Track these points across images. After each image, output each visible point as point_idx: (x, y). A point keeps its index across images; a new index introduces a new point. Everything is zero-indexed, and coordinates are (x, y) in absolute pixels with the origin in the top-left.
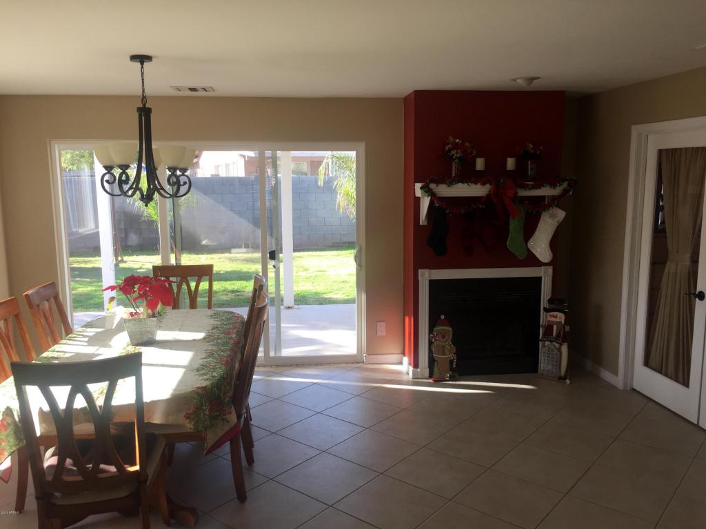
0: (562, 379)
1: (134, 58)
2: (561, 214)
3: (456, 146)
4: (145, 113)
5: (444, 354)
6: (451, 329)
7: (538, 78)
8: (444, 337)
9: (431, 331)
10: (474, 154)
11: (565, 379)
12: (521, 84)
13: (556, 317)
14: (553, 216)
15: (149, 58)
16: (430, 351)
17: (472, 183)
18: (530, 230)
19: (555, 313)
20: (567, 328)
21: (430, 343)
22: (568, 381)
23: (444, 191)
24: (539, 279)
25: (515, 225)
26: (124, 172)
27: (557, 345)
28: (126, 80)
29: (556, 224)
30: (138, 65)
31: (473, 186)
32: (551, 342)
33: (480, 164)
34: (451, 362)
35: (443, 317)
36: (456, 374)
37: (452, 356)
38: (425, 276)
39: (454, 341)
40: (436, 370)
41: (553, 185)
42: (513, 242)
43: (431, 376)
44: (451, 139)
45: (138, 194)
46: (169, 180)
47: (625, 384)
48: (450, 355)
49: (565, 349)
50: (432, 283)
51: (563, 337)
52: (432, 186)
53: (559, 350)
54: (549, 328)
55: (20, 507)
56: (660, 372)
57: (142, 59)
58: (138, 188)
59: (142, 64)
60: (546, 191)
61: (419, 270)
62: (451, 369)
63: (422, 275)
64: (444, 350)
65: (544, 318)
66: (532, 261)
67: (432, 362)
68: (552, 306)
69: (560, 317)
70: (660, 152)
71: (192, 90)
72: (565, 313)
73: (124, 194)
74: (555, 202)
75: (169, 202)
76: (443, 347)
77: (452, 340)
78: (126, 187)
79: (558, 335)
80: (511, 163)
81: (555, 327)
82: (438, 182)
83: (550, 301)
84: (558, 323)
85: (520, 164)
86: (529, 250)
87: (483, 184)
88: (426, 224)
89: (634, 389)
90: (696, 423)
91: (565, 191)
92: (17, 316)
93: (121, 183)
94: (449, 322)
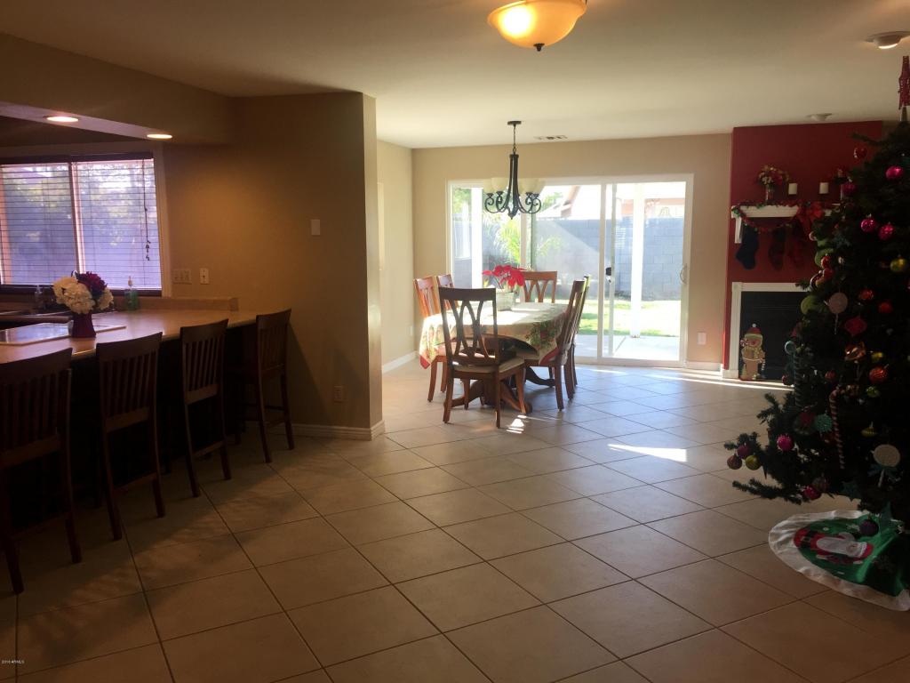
1: (510, 123)
3: (769, 174)
4: (514, 158)
5: (753, 358)
6: (761, 336)
7: (830, 114)
8: (754, 343)
9: (742, 337)
10: (787, 179)
12: (815, 119)
15: (519, 122)
16: (740, 355)
17: (781, 204)
21: (741, 348)
23: (754, 212)
26: (500, 196)
28: (505, 135)
30: (512, 126)
31: (781, 207)
33: (792, 189)
34: (760, 365)
35: (754, 325)
37: (761, 360)
38: (739, 288)
40: (744, 371)
43: (739, 377)
44: (766, 168)
45: (507, 211)
46: (526, 202)
48: (759, 358)
50: (745, 295)
52: (743, 208)
55: (430, 398)
57: (515, 123)
58: (507, 207)
59: (515, 126)
61: (733, 283)
62: (759, 371)
63: (736, 287)
64: (753, 355)
67: (741, 363)
71: (549, 138)
73: (499, 210)
75: (529, 216)
76: (753, 352)
77: (762, 346)
78: (500, 206)
80: (823, 188)
82: (748, 204)
85: (833, 189)
87: (792, 206)
88: (740, 242)
92: (432, 288)
93: (498, 203)
94: (761, 329)
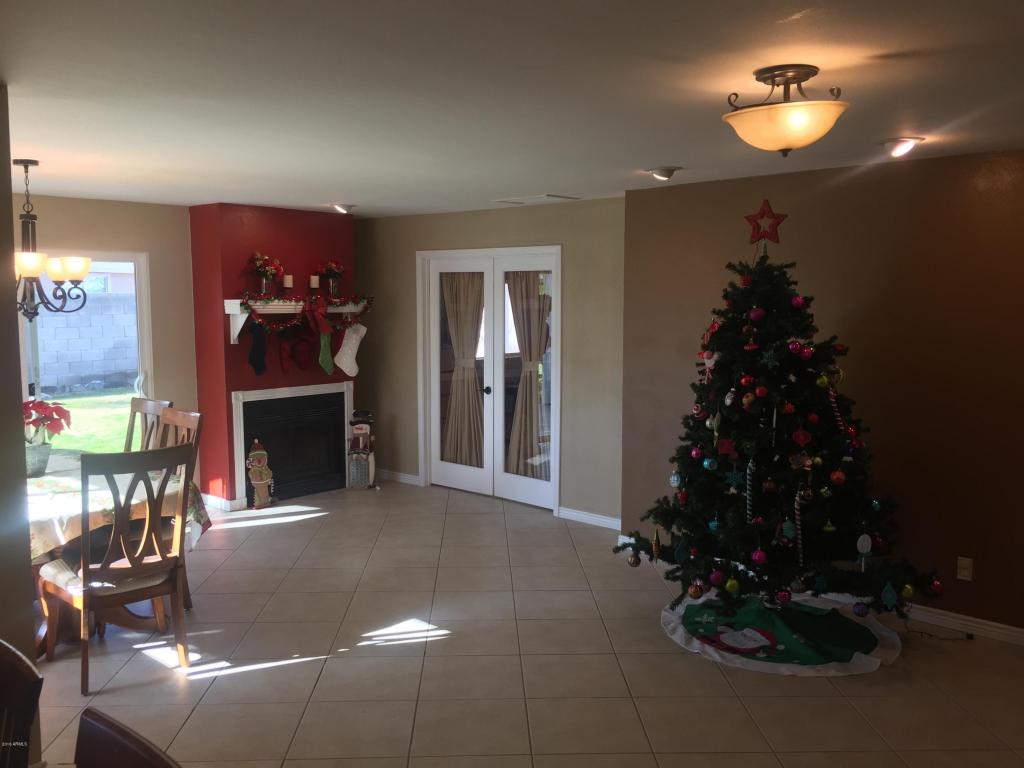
0: (372, 487)
2: (363, 330)
5: (262, 480)
6: (265, 453)
9: (247, 457)
10: (281, 271)
11: (375, 487)
13: (361, 429)
14: (356, 332)
15: (35, 163)
18: (336, 346)
19: (361, 425)
20: (373, 438)
21: (247, 470)
22: (378, 488)
23: (262, 307)
24: (342, 394)
25: (325, 341)
27: (364, 456)
29: (359, 339)
32: (358, 453)
33: (289, 281)
34: (269, 486)
35: (256, 441)
36: (276, 499)
37: (269, 481)
38: (239, 399)
39: (271, 465)
40: (254, 498)
41: (356, 303)
42: (323, 358)
43: (249, 506)
44: (258, 254)
47: (426, 482)
48: (267, 480)
49: (371, 458)
50: (247, 406)
51: (371, 447)
52: (251, 303)
53: (367, 460)
54: (355, 441)
56: (456, 462)
57: (26, 163)
59: (26, 168)
60: (350, 308)
61: (233, 393)
62: (270, 494)
63: (237, 398)
64: (261, 476)
65: (349, 431)
66: (339, 376)
68: (357, 419)
69: (366, 428)
70: (441, 274)
72: (370, 424)
74: (357, 318)
76: (261, 472)
79: (365, 447)
80: (315, 281)
81: (361, 439)
82: (256, 299)
83: (355, 415)
84: (363, 435)
85: (323, 282)
86: (335, 365)
87: (297, 301)
88: (237, 342)
89: (432, 485)
90: (491, 494)
91: (366, 308)
